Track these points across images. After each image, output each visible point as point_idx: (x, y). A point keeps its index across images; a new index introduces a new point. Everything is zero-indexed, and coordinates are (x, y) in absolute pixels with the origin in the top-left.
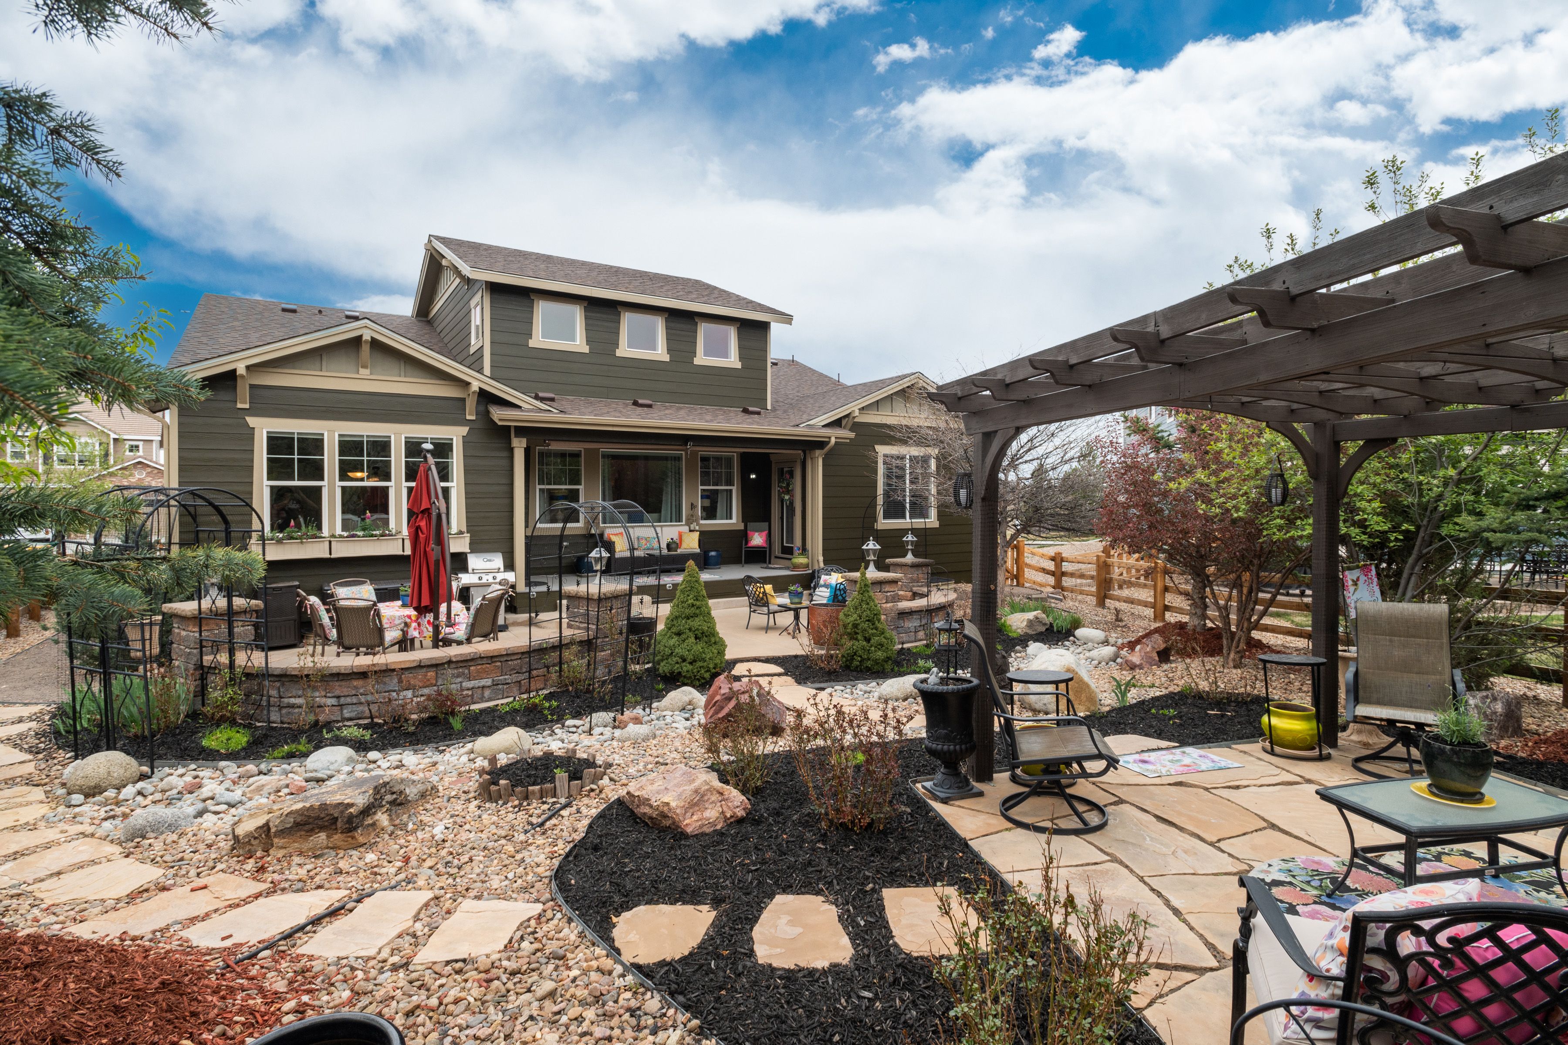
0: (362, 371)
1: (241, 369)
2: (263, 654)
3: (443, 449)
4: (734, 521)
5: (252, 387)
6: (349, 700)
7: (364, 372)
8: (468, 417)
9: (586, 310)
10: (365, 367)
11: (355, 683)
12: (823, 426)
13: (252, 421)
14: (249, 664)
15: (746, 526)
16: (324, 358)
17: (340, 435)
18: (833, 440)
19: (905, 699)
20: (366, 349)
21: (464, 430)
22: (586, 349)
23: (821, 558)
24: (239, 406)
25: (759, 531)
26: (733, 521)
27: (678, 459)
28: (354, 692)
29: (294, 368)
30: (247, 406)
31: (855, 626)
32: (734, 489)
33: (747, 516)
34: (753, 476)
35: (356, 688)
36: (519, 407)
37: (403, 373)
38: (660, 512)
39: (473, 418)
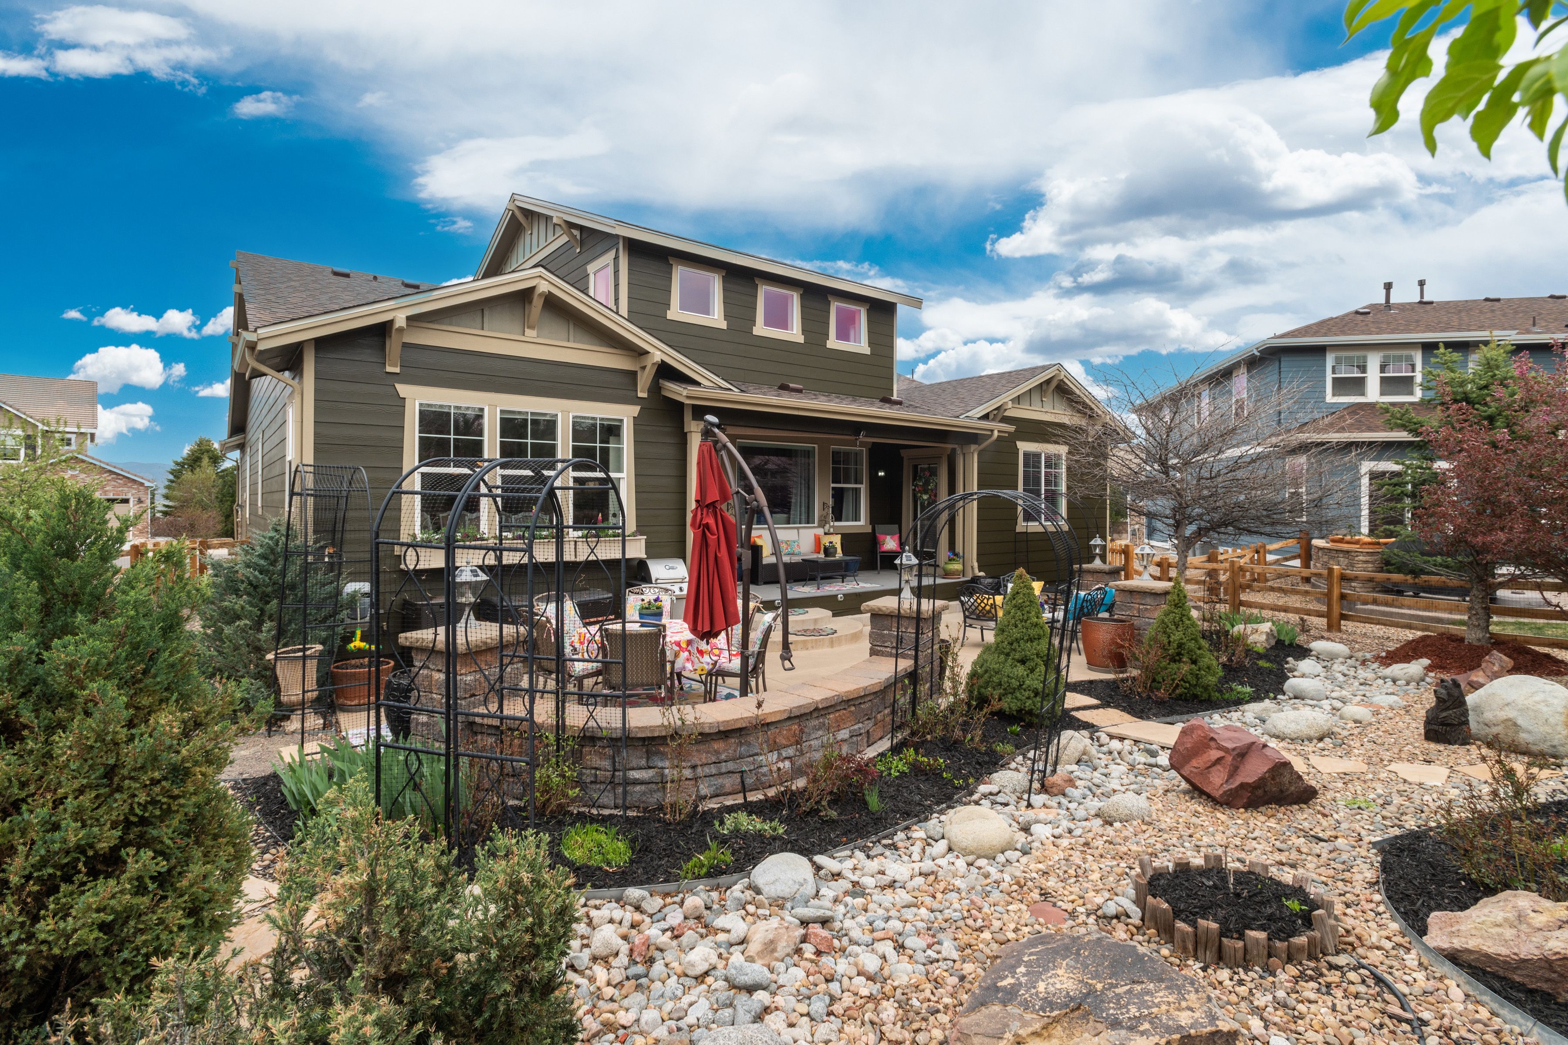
0: (528, 332)
1: (400, 321)
2: (619, 710)
3: (612, 430)
4: (862, 522)
5: (405, 345)
6: (707, 770)
7: (531, 333)
8: (640, 395)
9: (725, 280)
10: (531, 327)
11: (716, 746)
12: (979, 419)
13: (403, 389)
14: (592, 723)
15: (874, 529)
16: (486, 313)
17: (502, 412)
18: (996, 434)
19: (1321, 739)
20: (537, 303)
21: (635, 410)
22: (723, 325)
23: (976, 565)
24: (389, 369)
25: (892, 534)
26: (862, 524)
27: (808, 454)
28: (714, 759)
29: (451, 324)
30: (397, 370)
31: (1180, 645)
32: (863, 488)
33: (874, 519)
34: (881, 474)
35: (717, 752)
36: (698, 384)
37: (571, 338)
38: (788, 513)
39: (645, 395)
